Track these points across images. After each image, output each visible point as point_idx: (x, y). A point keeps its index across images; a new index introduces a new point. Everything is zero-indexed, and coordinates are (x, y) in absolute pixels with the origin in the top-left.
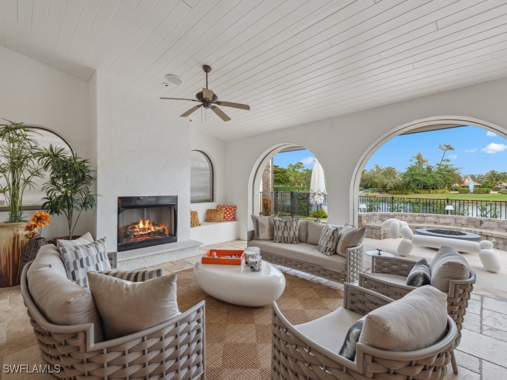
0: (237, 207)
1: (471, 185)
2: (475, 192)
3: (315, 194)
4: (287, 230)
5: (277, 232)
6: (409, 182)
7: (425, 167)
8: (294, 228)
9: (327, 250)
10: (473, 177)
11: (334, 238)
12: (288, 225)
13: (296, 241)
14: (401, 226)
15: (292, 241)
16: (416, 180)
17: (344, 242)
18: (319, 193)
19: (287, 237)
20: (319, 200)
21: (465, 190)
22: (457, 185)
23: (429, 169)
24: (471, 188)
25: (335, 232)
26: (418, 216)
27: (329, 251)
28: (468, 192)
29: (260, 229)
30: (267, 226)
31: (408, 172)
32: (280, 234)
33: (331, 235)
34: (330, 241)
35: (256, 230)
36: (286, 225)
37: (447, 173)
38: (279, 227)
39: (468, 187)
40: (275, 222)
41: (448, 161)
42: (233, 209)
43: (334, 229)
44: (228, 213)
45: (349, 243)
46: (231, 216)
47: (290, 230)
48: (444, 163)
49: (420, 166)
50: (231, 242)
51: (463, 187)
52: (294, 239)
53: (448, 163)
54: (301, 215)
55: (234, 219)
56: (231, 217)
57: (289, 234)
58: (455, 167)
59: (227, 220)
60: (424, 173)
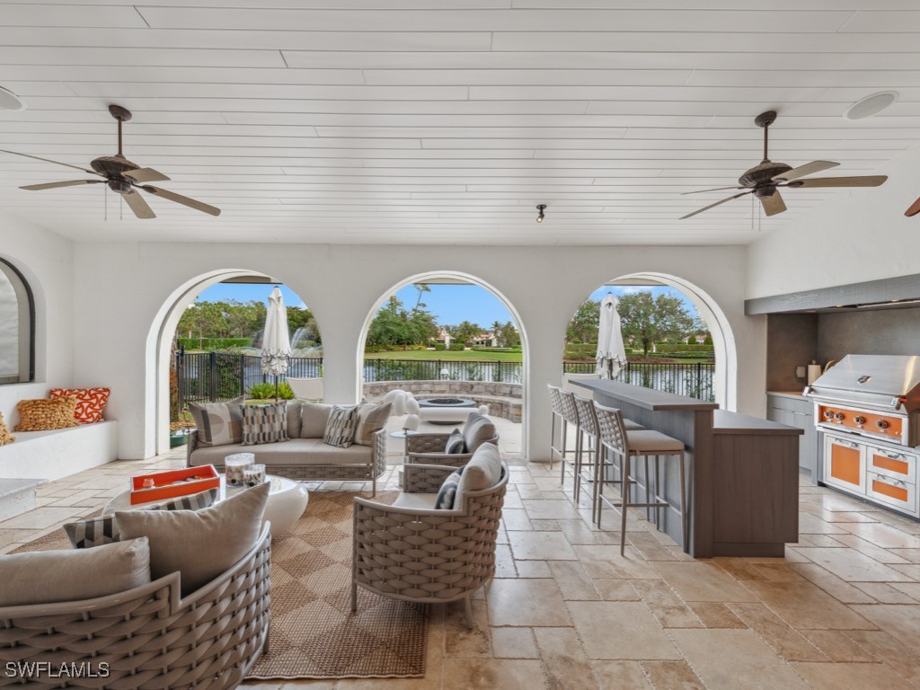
0: (112, 390)
1: (447, 339)
2: (451, 349)
3: (272, 357)
4: (269, 422)
5: (250, 428)
6: (380, 334)
7: (398, 312)
8: (281, 418)
9: (344, 441)
10: (447, 328)
11: (352, 422)
12: (270, 413)
13: (284, 437)
14: (407, 398)
15: (277, 438)
16: (388, 331)
17: (366, 426)
18: (279, 355)
19: (269, 434)
20: (280, 367)
21: (440, 346)
22: (433, 339)
23: (403, 315)
24: (447, 343)
25: (354, 414)
26: (414, 384)
27: (346, 441)
28: (443, 348)
29: (213, 428)
30: (227, 419)
31: (378, 318)
32: (256, 429)
33: (346, 419)
34: (346, 427)
35: (203, 431)
36: (265, 414)
37: (423, 322)
38: (252, 418)
39: (443, 341)
40: (243, 411)
41: (424, 305)
42: (100, 396)
43: (350, 410)
44: (85, 405)
45: (373, 426)
46: (96, 411)
47: (274, 421)
48: (420, 308)
49: (392, 309)
50: (101, 467)
51: (439, 341)
52: (282, 434)
53: (424, 309)
54: (222, 396)
55: (103, 417)
56: (95, 415)
57: (272, 427)
58: (432, 314)
59: (83, 421)
60: (398, 321)
